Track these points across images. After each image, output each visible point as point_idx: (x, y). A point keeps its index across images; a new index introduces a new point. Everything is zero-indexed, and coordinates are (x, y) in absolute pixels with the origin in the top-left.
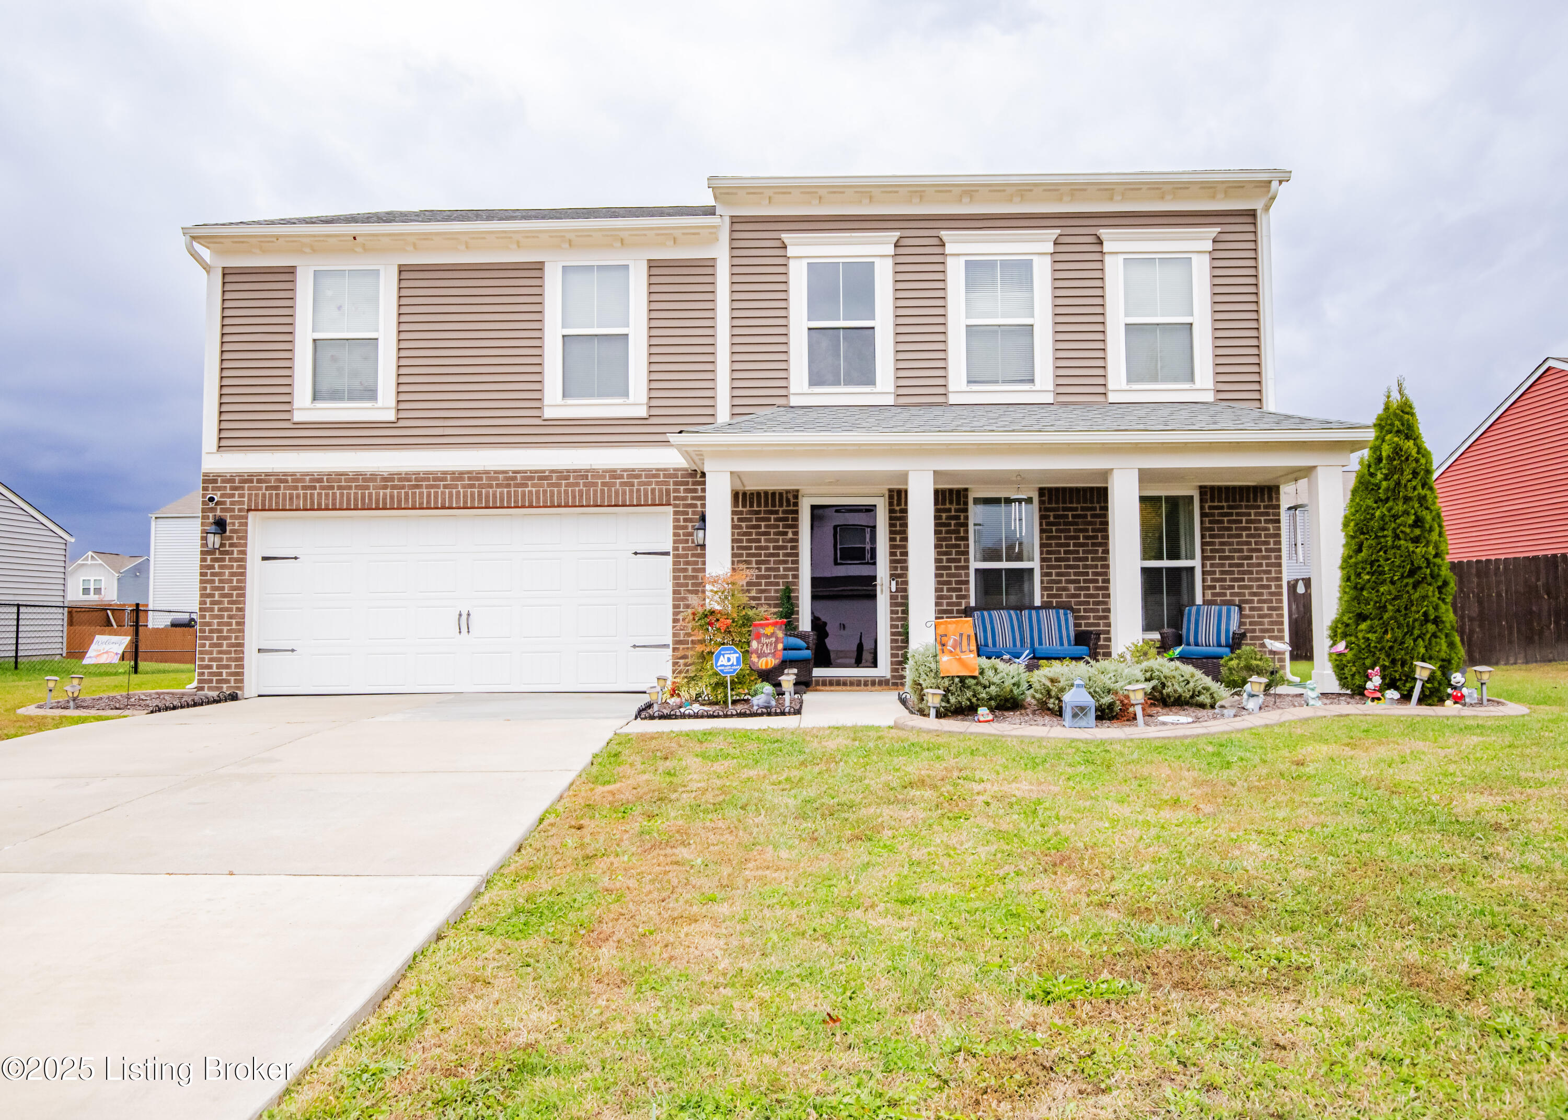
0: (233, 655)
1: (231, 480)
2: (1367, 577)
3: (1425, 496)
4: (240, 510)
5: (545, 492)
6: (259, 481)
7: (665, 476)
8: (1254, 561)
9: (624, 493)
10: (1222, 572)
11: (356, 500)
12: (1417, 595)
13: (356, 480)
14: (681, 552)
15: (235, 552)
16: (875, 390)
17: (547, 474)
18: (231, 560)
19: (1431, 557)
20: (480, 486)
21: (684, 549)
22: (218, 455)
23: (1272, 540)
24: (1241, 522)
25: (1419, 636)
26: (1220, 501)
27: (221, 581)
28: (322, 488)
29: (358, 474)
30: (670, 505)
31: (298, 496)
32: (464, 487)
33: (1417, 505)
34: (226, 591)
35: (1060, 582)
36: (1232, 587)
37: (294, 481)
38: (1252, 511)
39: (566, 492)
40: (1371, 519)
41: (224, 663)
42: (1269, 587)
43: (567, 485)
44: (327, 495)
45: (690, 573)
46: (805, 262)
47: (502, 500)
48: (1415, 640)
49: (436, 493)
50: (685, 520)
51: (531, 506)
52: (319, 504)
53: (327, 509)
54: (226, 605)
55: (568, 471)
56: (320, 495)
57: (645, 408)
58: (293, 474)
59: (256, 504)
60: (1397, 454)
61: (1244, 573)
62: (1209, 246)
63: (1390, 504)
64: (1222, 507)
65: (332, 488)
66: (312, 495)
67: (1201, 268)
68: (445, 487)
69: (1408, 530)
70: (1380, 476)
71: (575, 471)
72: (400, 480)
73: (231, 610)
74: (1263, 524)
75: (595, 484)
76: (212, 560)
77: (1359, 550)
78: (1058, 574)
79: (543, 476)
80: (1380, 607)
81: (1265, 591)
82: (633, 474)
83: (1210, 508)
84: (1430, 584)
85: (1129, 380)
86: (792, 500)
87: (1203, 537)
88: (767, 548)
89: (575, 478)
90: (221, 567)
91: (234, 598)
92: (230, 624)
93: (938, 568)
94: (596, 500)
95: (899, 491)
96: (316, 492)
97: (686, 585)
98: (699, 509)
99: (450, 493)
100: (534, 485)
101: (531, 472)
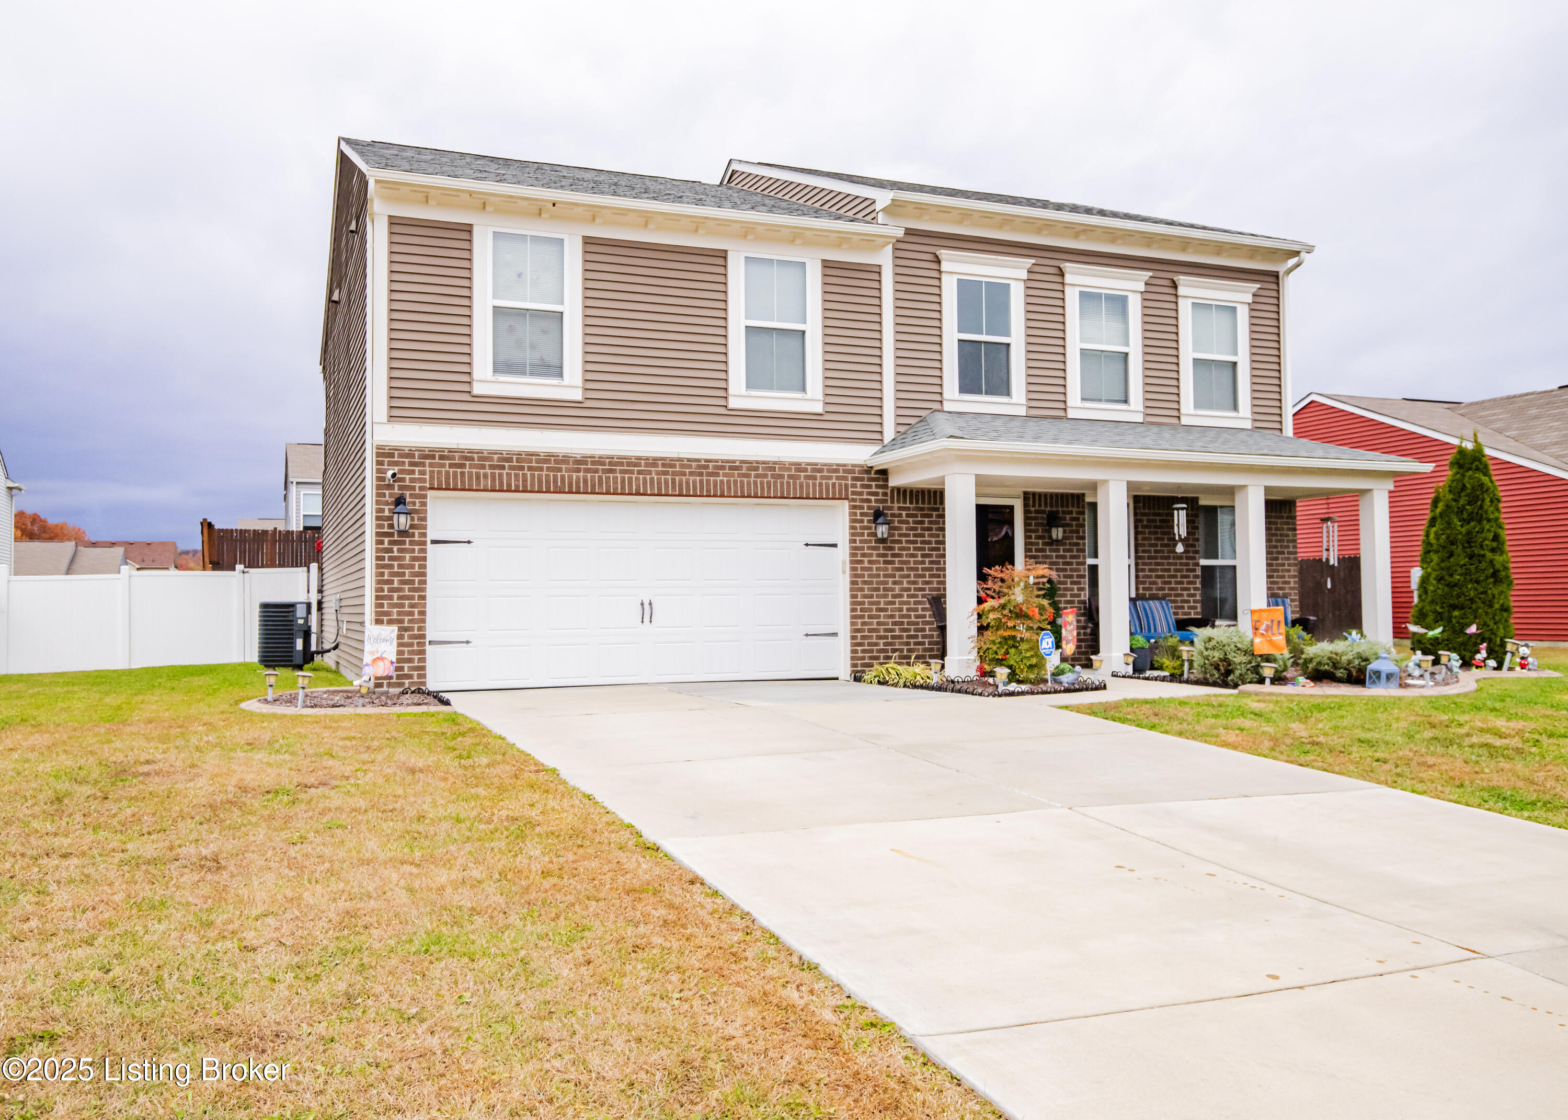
0: (415, 648)
1: (410, 455)
4: (421, 488)
5: (735, 482)
6: (441, 458)
7: (844, 471)
8: (1280, 561)
9: (808, 486)
11: (548, 482)
13: (548, 461)
14: (858, 544)
15: (417, 535)
16: (1012, 401)
17: (737, 464)
18: (411, 543)
20: (674, 473)
21: (861, 541)
22: (389, 427)
23: (1291, 545)
27: (400, 566)
28: (511, 468)
29: (551, 455)
30: (846, 498)
31: (485, 476)
32: (658, 473)
34: (407, 578)
35: (1151, 576)
37: (480, 459)
39: (755, 483)
41: (406, 656)
42: (1289, 583)
43: (757, 476)
44: (517, 476)
45: (866, 565)
46: (956, 277)
47: (695, 489)
49: (630, 479)
50: (862, 514)
51: (722, 496)
52: (509, 485)
53: (517, 491)
54: (407, 593)
55: (757, 462)
56: (509, 475)
57: (822, 404)
58: (480, 452)
59: (440, 482)
61: (1273, 571)
62: (1250, 299)
65: (522, 468)
66: (501, 475)
67: (1243, 314)
68: (639, 472)
71: (764, 463)
72: (593, 463)
73: (413, 598)
74: (1287, 532)
75: (782, 476)
76: (390, 543)
78: (1149, 570)
79: (733, 466)
81: (1286, 586)
82: (817, 468)
85: (1196, 407)
89: (765, 469)
90: (399, 551)
91: (416, 585)
92: (411, 614)
93: (1064, 563)
94: (782, 492)
95: (1034, 494)
96: (504, 472)
97: (863, 576)
98: (873, 504)
99: (645, 479)
100: (725, 475)
101: (723, 461)
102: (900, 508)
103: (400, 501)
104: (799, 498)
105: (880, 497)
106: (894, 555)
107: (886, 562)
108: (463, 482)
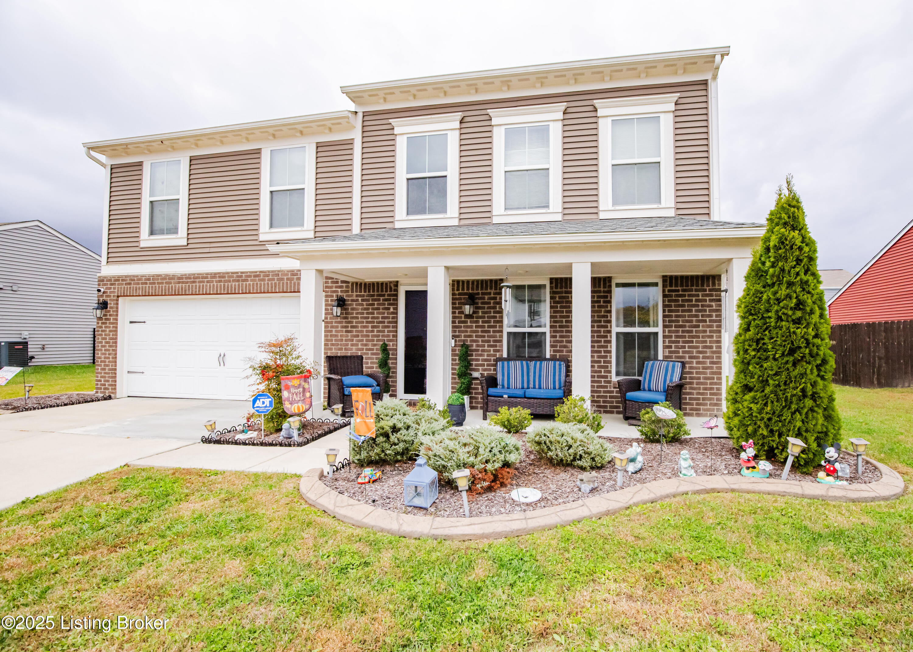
0: (110, 374)
1: (110, 280)
2: (753, 353)
3: (807, 282)
4: (114, 296)
5: (257, 284)
6: (123, 280)
8: (701, 328)
10: (677, 337)
12: (796, 372)
13: (166, 279)
14: (329, 320)
15: (112, 319)
16: (446, 216)
17: (258, 273)
18: (110, 323)
19: (810, 338)
20: (225, 281)
21: (331, 318)
22: (107, 267)
23: (714, 314)
24: (691, 301)
25: (797, 410)
26: (676, 286)
27: (105, 334)
28: (150, 283)
29: (167, 275)
31: (139, 288)
32: (216, 282)
33: (798, 290)
34: (108, 340)
35: (562, 341)
36: (684, 347)
37: (137, 280)
38: (700, 293)
39: (268, 284)
40: (759, 302)
41: (107, 379)
42: (711, 347)
43: (269, 280)
44: (152, 287)
45: (334, 333)
46: (406, 137)
47: (235, 289)
48: (793, 413)
49: (203, 286)
50: (331, 301)
51: (250, 293)
54: (108, 348)
55: (269, 271)
56: (149, 287)
57: (313, 232)
58: (137, 276)
59: (122, 293)
60: (783, 243)
61: (693, 337)
62: (672, 107)
63: (776, 288)
64: (678, 291)
65: (154, 283)
66: (145, 288)
67: (666, 121)
68: (207, 282)
69: (790, 313)
70: (768, 264)
71: (272, 272)
72: (186, 278)
73: (110, 350)
74: (708, 303)
75: (283, 279)
76: (102, 323)
77: (747, 330)
78: (561, 337)
79: (256, 275)
80: (763, 381)
81: (708, 350)
83: (669, 291)
84: (809, 363)
85: (614, 204)
86: (393, 288)
87: (664, 311)
88: (378, 318)
89: (273, 275)
93: (482, 332)
94: (283, 289)
95: (458, 282)
96: (147, 286)
98: (339, 294)
99: (210, 285)
100: (252, 280)
101: (250, 272)
102: (357, 296)
105: (344, 289)
106: (352, 327)
107: (347, 332)
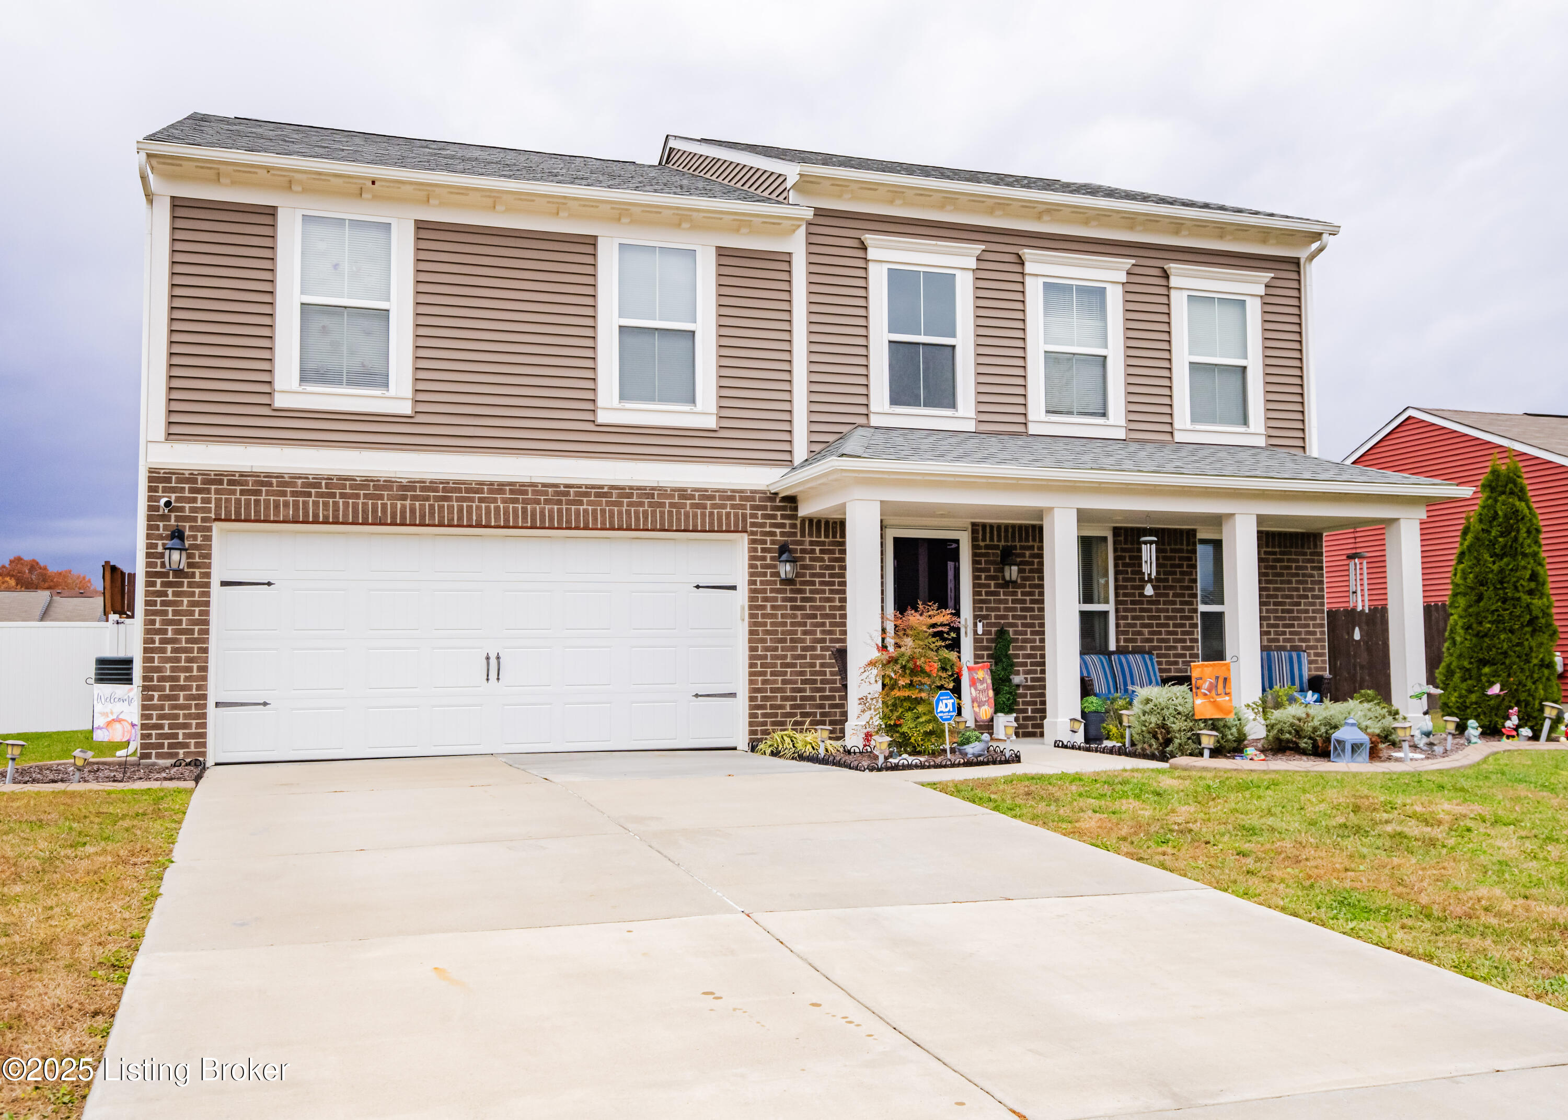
0: (193, 711)
1: (191, 479)
4: (204, 520)
5: (603, 511)
6: (231, 483)
7: (741, 498)
8: (1305, 607)
9: (695, 516)
10: (1278, 618)
11: (365, 512)
13: (366, 487)
14: (759, 586)
15: (197, 575)
16: (957, 415)
17: (606, 490)
18: (190, 585)
20: (526, 502)
21: (762, 583)
22: (168, 446)
23: (1319, 587)
24: (1291, 568)
26: (1273, 547)
27: (175, 613)
28: (319, 495)
29: (369, 479)
30: (746, 532)
31: (286, 504)
32: (504, 501)
34: (184, 626)
35: (1135, 626)
36: (1287, 633)
37: (280, 484)
38: (1300, 558)
39: (628, 513)
41: (181, 721)
43: (630, 504)
44: (326, 505)
45: (769, 611)
46: (886, 267)
47: (551, 519)
49: (470, 508)
50: (764, 550)
51: (586, 528)
52: (316, 515)
53: (326, 522)
54: (184, 645)
55: (631, 488)
56: (316, 504)
57: (714, 418)
58: (279, 476)
59: (228, 512)
61: (1294, 619)
62: (1261, 290)
64: (1276, 553)
65: (333, 495)
66: (305, 504)
67: (1254, 309)
68: (481, 500)
71: (639, 488)
72: (423, 489)
73: (190, 650)
74: (1309, 571)
75: (662, 505)
76: (164, 584)
78: (1131, 618)
79: (600, 492)
81: (1314, 637)
82: (706, 495)
83: (1267, 553)
85: (1193, 420)
89: (640, 496)
90: (175, 594)
91: (196, 635)
92: (189, 669)
93: (1022, 610)
94: (662, 523)
95: (984, 526)
96: (311, 500)
97: (765, 624)
98: (778, 538)
99: (488, 509)
100: (589, 503)
101: (587, 486)
102: (812, 543)
103: (178, 534)
104: (684, 531)
105: (787, 530)
106: (804, 600)
107: (793, 608)
108: (257, 512)
